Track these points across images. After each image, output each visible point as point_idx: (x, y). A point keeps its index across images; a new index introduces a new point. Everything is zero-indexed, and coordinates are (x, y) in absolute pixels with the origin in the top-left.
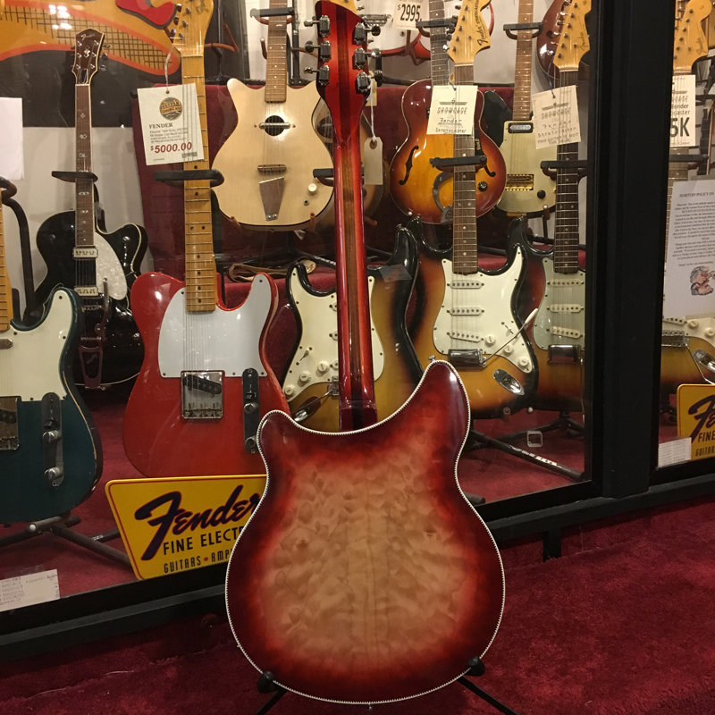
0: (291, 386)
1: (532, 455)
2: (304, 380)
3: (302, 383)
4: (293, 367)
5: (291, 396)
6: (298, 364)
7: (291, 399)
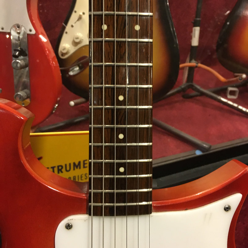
0: (66, 45)
1: (236, 105)
2: (77, 41)
3: (75, 44)
4: (68, 28)
5: (66, 53)
6: (72, 26)
7: (66, 56)
